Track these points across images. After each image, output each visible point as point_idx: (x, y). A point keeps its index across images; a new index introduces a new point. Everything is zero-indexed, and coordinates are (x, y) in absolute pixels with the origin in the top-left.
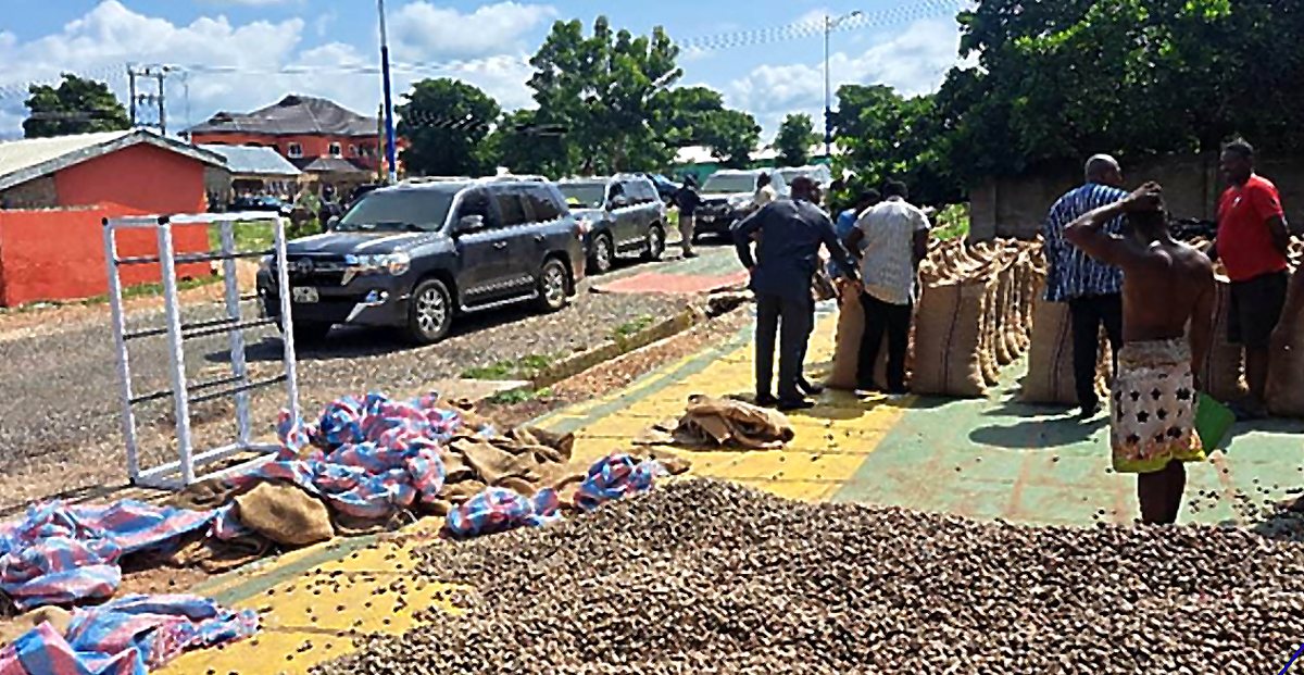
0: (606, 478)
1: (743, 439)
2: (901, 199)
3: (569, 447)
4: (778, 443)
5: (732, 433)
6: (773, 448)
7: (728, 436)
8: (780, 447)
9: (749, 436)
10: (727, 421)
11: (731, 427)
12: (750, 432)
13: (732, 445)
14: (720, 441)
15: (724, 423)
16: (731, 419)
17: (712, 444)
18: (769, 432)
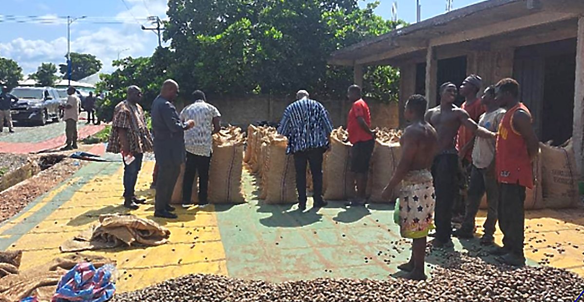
0: (79, 282)
1: (142, 240)
2: (203, 102)
3: (19, 261)
4: (164, 240)
5: (135, 238)
6: (162, 244)
7: (133, 240)
8: (166, 243)
9: (145, 238)
10: (131, 230)
11: (134, 233)
12: (146, 235)
13: (135, 245)
14: (129, 243)
15: (129, 231)
16: (133, 228)
17: (122, 246)
18: (157, 234)
